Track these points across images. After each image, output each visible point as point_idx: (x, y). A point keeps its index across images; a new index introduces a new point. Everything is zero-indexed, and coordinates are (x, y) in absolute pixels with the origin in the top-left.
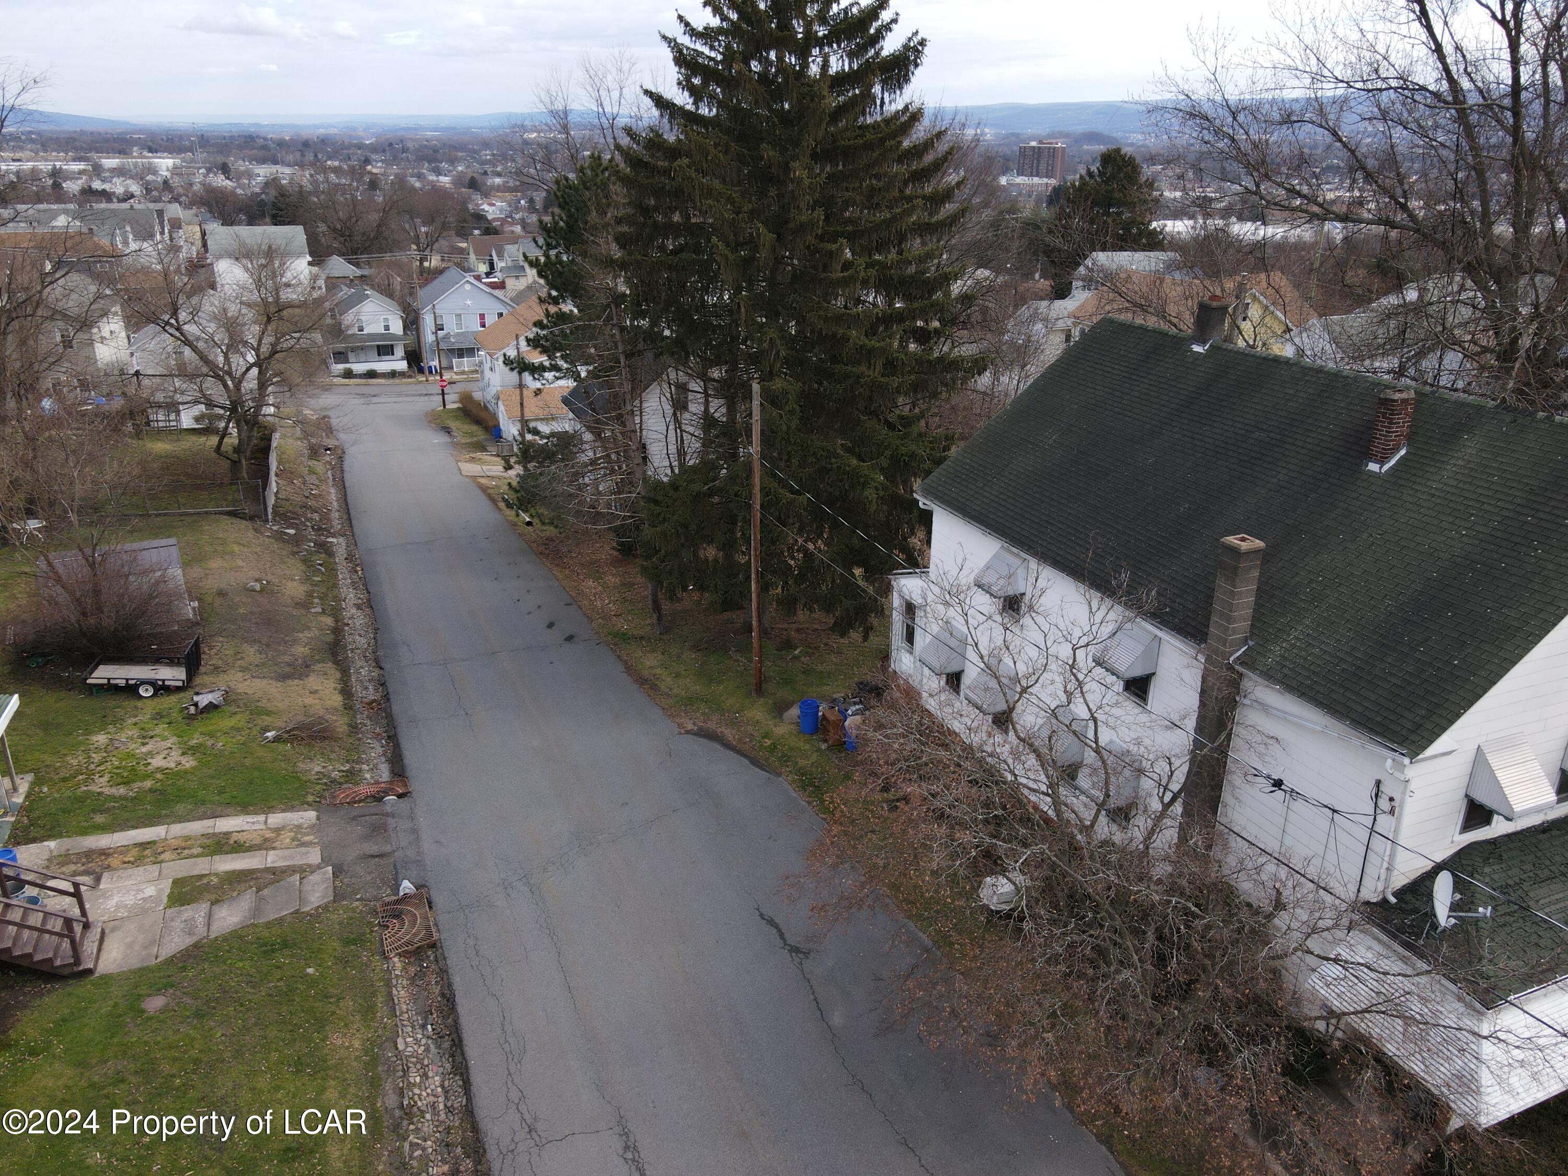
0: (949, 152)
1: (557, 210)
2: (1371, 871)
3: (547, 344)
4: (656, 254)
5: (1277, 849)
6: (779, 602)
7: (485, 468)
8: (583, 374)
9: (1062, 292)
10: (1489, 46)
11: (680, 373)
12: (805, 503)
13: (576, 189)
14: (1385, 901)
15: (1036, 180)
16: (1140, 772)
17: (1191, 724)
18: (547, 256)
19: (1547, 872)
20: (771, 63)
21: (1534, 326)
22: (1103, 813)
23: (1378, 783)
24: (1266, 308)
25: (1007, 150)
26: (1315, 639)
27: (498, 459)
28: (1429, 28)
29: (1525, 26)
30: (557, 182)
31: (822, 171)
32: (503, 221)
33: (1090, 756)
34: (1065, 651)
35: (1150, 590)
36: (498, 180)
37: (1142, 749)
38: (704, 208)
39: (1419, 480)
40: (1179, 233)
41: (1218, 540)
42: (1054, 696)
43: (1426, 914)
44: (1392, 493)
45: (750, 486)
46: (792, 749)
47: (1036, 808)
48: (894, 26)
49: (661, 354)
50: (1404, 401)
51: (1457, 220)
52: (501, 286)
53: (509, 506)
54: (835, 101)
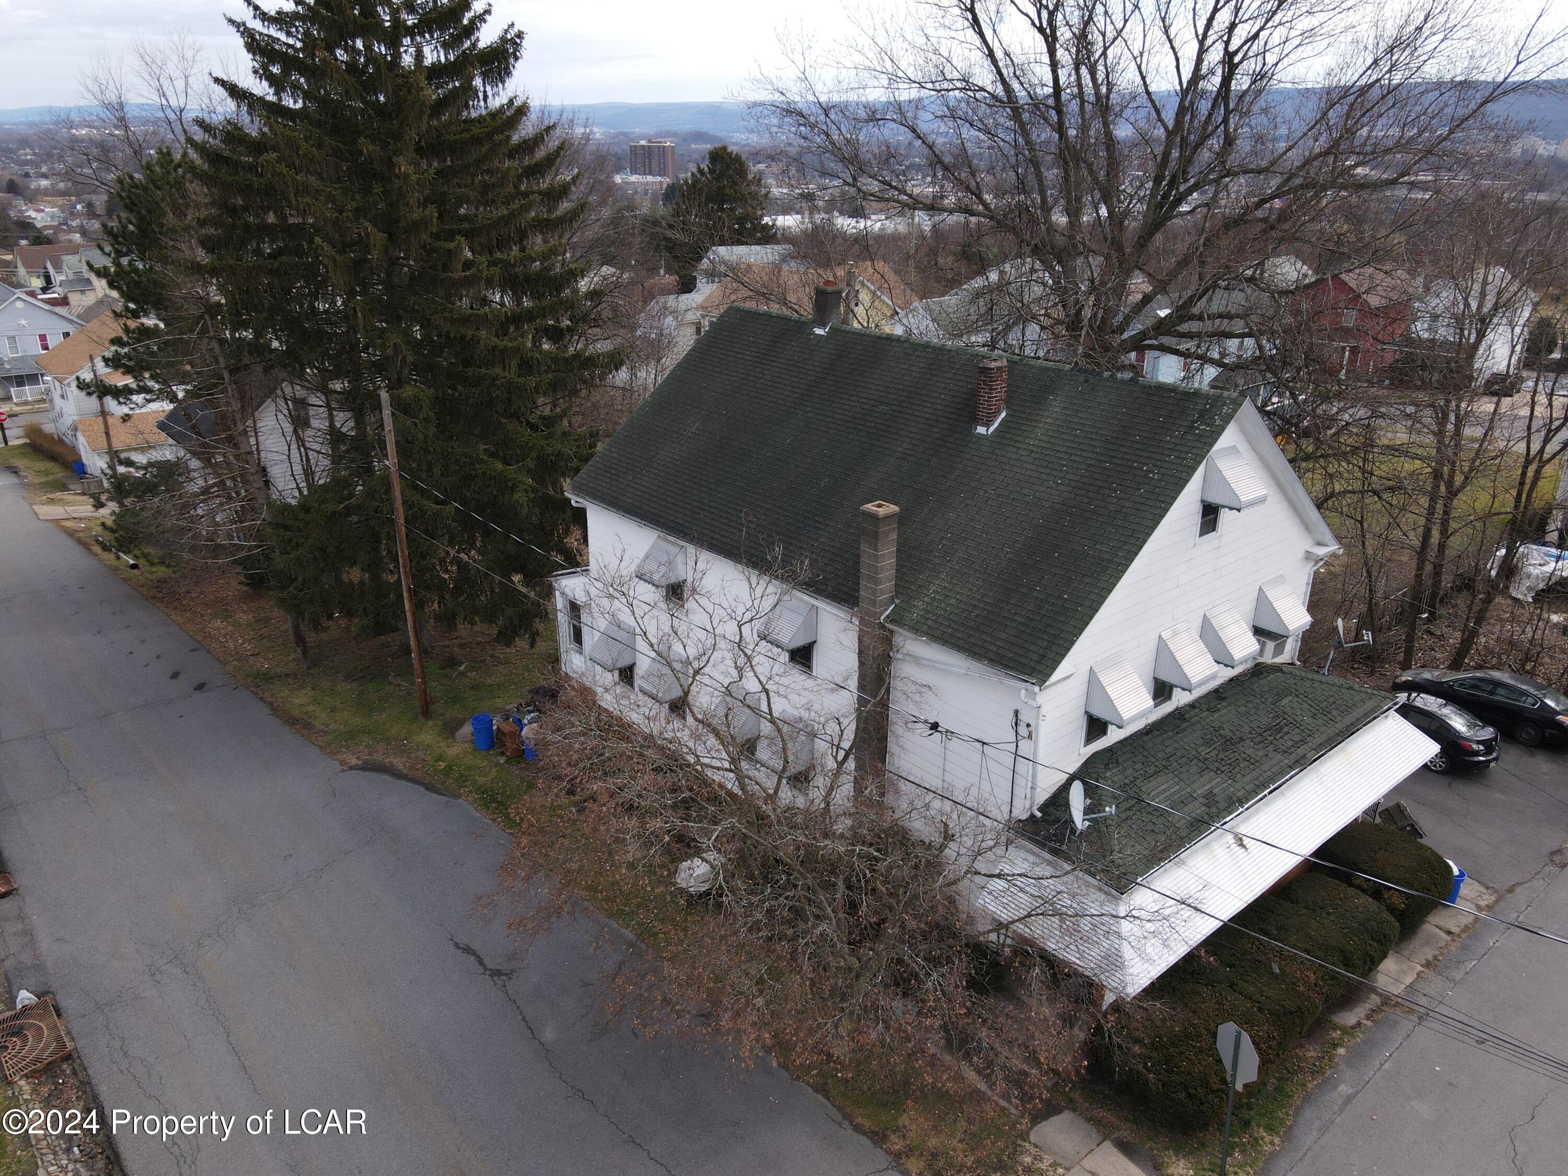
0: (561, 148)
1: (124, 215)
2: (1019, 792)
3: (132, 363)
4: (251, 259)
5: (940, 786)
6: (438, 618)
7: (68, 509)
8: (181, 395)
9: (687, 286)
10: (1032, 51)
11: (298, 388)
12: (453, 513)
13: (145, 189)
14: (1032, 816)
15: (650, 178)
16: (813, 735)
17: (853, 684)
18: (118, 264)
19: (1153, 768)
20: (359, 52)
21: (1092, 298)
22: (784, 781)
23: (1016, 713)
24: (874, 293)
25: (616, 149)
26: (951, 590)
27: (85, 498)
28: (981, 34)
29: (1058, 34)
30: (120, 181)
31: (429, 165)
32: (57, 229)
33: (766, 728)
34: (730, 629)
35: (802, 562)
36: (44, 183)
37: (813, 714)
38: (301, 207)
39: (1019, 439)
40: (789, 228)
41: (858, 509)
42: (726, 674)
43: (1066, 821)
44: (999, 452)
45: (390, 502)
46: (469, 768)
47: (721, 786)
48: (487, 17)
49: (272, 367)
50: (999, 369)
51: (1023, 209)
52: (64, 302)
53: (105, 548)
54: (433, 94)
